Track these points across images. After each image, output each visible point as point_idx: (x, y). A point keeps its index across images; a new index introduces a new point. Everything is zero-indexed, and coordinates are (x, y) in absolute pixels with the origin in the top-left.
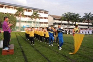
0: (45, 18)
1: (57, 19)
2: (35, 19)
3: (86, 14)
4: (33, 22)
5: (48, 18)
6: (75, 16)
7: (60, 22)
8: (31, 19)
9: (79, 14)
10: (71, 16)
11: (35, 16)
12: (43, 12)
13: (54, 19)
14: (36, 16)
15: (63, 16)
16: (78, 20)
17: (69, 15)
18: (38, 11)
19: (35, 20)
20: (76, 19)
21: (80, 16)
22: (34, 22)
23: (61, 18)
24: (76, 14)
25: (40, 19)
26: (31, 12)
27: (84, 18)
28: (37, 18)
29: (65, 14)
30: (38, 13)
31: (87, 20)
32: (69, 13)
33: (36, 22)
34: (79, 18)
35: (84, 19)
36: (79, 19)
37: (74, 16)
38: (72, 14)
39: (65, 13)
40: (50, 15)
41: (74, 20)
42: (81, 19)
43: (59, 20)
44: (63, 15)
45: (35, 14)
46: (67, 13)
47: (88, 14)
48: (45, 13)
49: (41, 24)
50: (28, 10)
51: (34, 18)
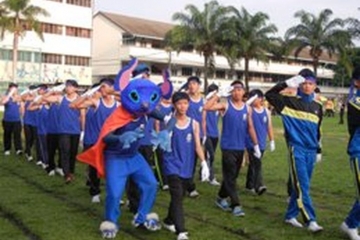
0: (76, 31)
2: (17, 34)
3: (305, 17)
6: (244, 25)
9: (267, 17)
10: (223, 26)
11: (12, 14)
14: (22, 16)
15: (178, 22)
16: (259, 50)
17: (213, 18)
19: (15, 41)
20: (253, 45)
21: (273, 29)
24: (252, 13)
25: (45, 35)
27: (293, 37)
28: (25, 28)
29: (188, 13)
32: (216, 8)
33: (19, 52)
34: (269, 35)
35: (291, 43)
36: (266, 44)
37: (238, 26)
38: (231, 15)
39: (193, 8)
40: (100, 13)
42: (277, 43)
43: (156, 45)
44: (177, 16)
45: (19, 5)
47: (317, 16)
48: (71, 0)
49: (51, 66)
51: (12, 31)
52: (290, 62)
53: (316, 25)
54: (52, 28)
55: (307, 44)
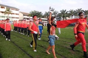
0: (17, 14)
1: (26, 15)
2: (8, 14)
3: (46, 12)
4: (6, 17)
5: (19, 14)
6: (39, 13)
7: (28, 17)
8: (5, 14)
9: (41, 12)
10: (36, 14)
11: (7, 12)
12: (15, 9)
13: (24, 15)
14: (9, 12)
15: (30, 13)
17: (35, 13)
18: (11, 8)
20: (40, 16)
21: (42, 14)
22: (8, 17)
23: (29, 15)
25: (12, 15)
26: (4, 8)
27: (45, 15)
28: (9, 14)
29: (32, 12)
30: (10, 10)
31: (47, 16)
32: (35, 11)
33: (9, 17)
34: (42, 15)
35: (45, 16)
38: (37, 12)
39: (32, 11)
40: (20, 12)
41: (38, 16)
42: (43, 16)
43: (28, 16)
44: (30, 12)
45: (8, 10)
46: (33, 11)
47: (48, 12)
48: (16, 10)
50: (1, 7)
52: (44, 18)
53: (48, 13)
54: (13, 14)
55: (46, 16)
